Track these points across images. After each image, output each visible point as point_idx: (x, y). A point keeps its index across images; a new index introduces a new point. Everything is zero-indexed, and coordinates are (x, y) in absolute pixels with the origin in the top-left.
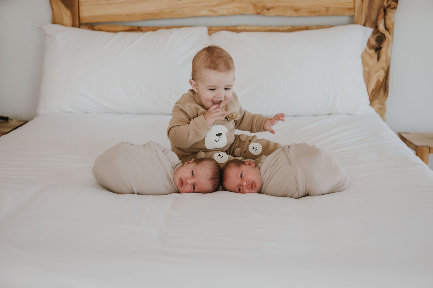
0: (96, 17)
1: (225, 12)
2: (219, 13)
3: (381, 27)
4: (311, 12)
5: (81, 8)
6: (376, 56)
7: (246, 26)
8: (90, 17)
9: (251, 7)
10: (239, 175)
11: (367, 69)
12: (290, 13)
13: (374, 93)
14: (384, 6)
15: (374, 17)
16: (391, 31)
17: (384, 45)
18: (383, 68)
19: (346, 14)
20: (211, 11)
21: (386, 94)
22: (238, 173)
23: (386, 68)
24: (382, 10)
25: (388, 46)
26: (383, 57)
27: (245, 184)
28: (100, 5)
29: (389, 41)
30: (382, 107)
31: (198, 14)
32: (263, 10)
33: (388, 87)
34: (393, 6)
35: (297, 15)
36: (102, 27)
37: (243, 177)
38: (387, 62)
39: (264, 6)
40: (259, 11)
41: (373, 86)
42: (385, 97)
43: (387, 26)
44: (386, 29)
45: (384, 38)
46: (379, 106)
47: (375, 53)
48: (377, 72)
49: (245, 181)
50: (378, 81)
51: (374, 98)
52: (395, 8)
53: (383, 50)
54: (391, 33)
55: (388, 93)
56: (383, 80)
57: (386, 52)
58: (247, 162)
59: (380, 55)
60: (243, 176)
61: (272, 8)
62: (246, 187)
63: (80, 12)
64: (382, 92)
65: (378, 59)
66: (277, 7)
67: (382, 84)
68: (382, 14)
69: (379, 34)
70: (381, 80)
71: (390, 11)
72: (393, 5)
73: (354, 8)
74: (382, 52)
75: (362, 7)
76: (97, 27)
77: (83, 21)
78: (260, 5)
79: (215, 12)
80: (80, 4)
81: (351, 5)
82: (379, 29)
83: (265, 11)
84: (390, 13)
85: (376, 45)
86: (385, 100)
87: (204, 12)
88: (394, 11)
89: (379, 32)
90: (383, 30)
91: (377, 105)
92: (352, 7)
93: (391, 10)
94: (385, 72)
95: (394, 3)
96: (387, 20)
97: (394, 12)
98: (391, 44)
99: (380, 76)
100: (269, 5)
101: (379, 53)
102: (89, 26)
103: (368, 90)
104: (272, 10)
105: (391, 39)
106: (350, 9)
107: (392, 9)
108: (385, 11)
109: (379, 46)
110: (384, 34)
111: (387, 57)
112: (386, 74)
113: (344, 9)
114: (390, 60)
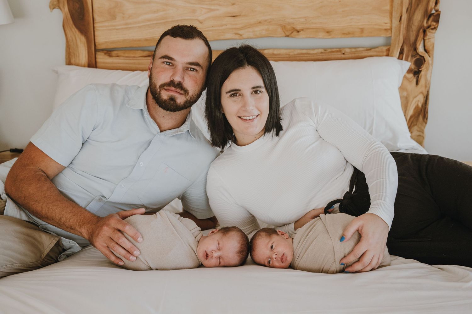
0: (113, 42)
1: (251, 35)
2: (244, 36)
3: (421, 49)
4: (344, 34)
5: (96, 33)
6: (415, 80)
7: (274, 49)
8: (106, 42)
9: (280, 30)
10: (270, 246)
11: (405, 94)
12: (321, 34)
13: (412, 119)
14: (424, 25)
15: (412, 38)
16: (431, 52)
17: (424, 68)
18: (422, 93)
19: (383, 36)
20: (236, 34)
21: (425, 120)
22: (268, 243)
23: (425, 93)
24: (421, 30)
25: (427, 69)
26: (422, 82)
27: (274, 256)
28: (117, 29)
29: (428, 63)
30: (421, 134)
31: (222, 37)
32: (292, 32)
33: (427, 112)
34: (433, 27)
35: (330, 37)
36: (120, 53)
37: (273, 249)
38: (426, 87)
39: (294, 28)
40: (287, 34)
41: (411, 112)
42: (424, 124)
43: (426, 48)
44: (425, 50)
45: (424, 62)
46: (418, 133)
47: (413, 77)
48: (416, 97)
49: (275, 253)
50: (417, 107)
51: (412, 125)
52: (435, 28)
53: (423, 73)
54: (430, 55)
55: (427, 119)
56: (422, 106)
57: (426, 75)
58: (280, 232)
59: (419, 79)
60: (273, 247)
61: (303, 30)
62: (276, 259)
63: (96, 38)
64: (421, 118)
65: (417, 83)
66: (307, 29)
67: (421, 110)
68: (421, 35)
69: (418, 57)
70: (420, 105)
71: (429, 32)
72: (433, 25)
73: (391, 29)
74: (421, 76)
75: (400, 27)
76: (114, 53)
77: (99, 47)
78: (288, 27)
79: (241, 35)
80: (95, 29)
81: (388, 26)
82: (417, 51)
83: (295, 33)
84: (429, 34)
85: (415, 68)
86: (425, 127)
87: (228, 36)
88: (434, 31)
89: (418, 54)
90: (422, 53)
91: (416, 133)
92: (389, 28)
93: (431, 31)
94: (424, 97)
95: (434, 24)
96: (426, 41)
97: (435, 33)
98: (431, 67)
99: (418, 101)
100: (298, 28)
101: (418, 77)
102: (106, 52)
103: (406, 116)
104: (302, 32)
105: (430, 62)
106: (386, 30)
107: (432, 29)
108: (424, 32)
109: (418, 69)
110: (423, 57)
111: (426, 80)
112: (425, 99)
113: (380, 30)
114: (429, 84)
